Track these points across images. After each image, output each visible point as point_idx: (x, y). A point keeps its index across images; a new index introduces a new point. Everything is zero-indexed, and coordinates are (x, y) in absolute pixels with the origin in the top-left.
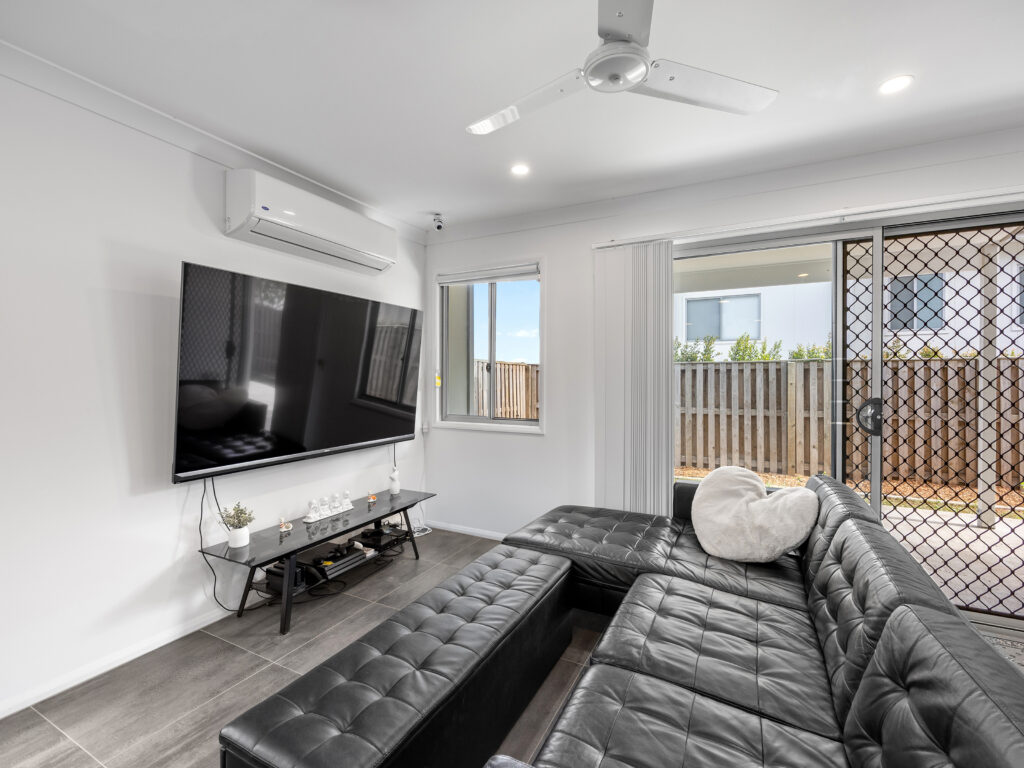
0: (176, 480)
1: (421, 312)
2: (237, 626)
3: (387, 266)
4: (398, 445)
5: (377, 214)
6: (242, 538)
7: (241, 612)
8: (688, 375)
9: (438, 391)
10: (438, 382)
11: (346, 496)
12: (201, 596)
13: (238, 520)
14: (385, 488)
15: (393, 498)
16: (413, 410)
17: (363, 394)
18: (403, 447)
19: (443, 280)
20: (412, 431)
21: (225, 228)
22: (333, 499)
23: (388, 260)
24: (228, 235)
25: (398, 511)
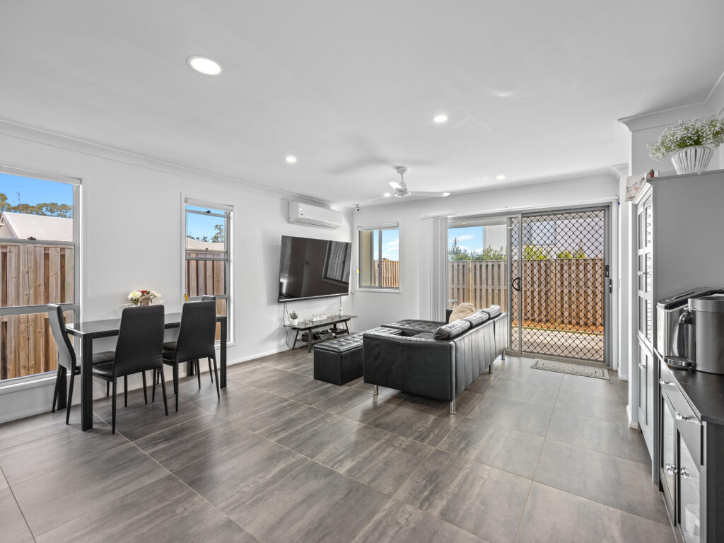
0: (279, 302)
1: (351, 244)
2: (292, 352)
3: (338, 226)
4: (342, 297)
5: (334, 207)
6: (296, 323)
7: (293, 349)
8: (496, 267)
9: (358, 276)
10: (358, 272)
11: (324, 314)
12: (283, 341)
13: (294, 317)
14: (337, 314)
15: (340, 317)
16: (347, 284)
17: (325, 277)
18: (344, 298)
19: (360, 229)
20: (347, 292)
21: (289, 220)
22: (320, 314)
23: (339, 224)
24: (289, 222)
25: (342, 321)
